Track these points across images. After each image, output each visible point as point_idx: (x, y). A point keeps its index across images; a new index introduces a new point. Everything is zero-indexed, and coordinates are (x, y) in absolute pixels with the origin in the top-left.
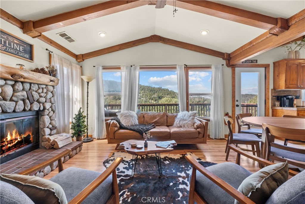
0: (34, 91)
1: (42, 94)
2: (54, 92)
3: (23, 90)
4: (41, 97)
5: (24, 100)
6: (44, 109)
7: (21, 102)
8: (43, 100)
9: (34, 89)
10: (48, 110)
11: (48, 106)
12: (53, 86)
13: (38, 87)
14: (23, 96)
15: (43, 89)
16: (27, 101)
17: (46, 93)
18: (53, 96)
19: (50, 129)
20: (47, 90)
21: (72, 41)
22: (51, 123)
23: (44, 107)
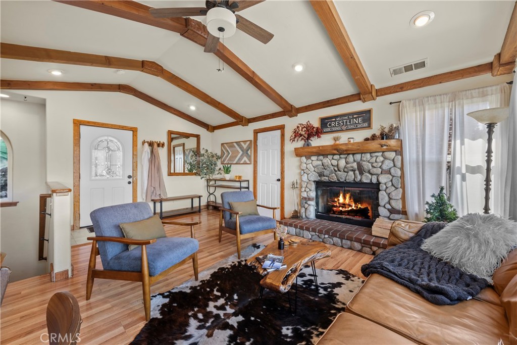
0: (364, 161)
1: (375, 165)
2: (395, 160)
3: (354, 161)
4: (373, 167)
5: (354, 171)
6: (379, 183)
7: (351, 173)
8: (374, 171)
9: (365, 159)
10: (385, 184)
11: (383, 179)
12: (396, 151)
13: (371, 156)
14: (352, 167)
15: (377, 157)
16: (357, 172)
17: (382, 162)
18: (394, 166)
19: (388, 209)
20: (385, 158)
21: (422, 65)
22: (389, 203)
23: (378, 180)
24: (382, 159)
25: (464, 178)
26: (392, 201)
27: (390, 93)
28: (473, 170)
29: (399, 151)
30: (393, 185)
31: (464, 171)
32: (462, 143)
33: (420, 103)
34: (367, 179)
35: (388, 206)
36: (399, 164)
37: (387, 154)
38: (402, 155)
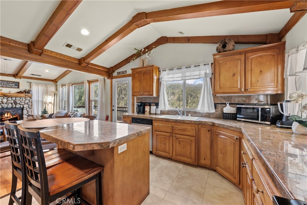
0: (17, 100)
1: (22, 101)
2: (30, 100)
3: (12, 100)
6: (23, 107)
7: (10, 104)
8: (21, 103)
10: (26, 107)
11: (25, 106)
12: (30, 97)
13: (20, 98)
15: (23, 99)
16: (13, 104)
17: (25, 101)
18: (29, 102)
19: (27, 115)
20: (26, 99)
21: (40, 76)
22: (27, 113)
23: (23, 106)
24: (25, 100)
25: (48, 105)
26: (28, 113)
27: (27, 79)
28: (50, 103)
29: (31, 98)
30: (29, 108)
31: (48, 103)
32: (48, 97)
33: (37, 84)
34: (19, 106)
35: (27, 114)
36: (31, 101)
37: (27, 98)
38: (31, 99)
